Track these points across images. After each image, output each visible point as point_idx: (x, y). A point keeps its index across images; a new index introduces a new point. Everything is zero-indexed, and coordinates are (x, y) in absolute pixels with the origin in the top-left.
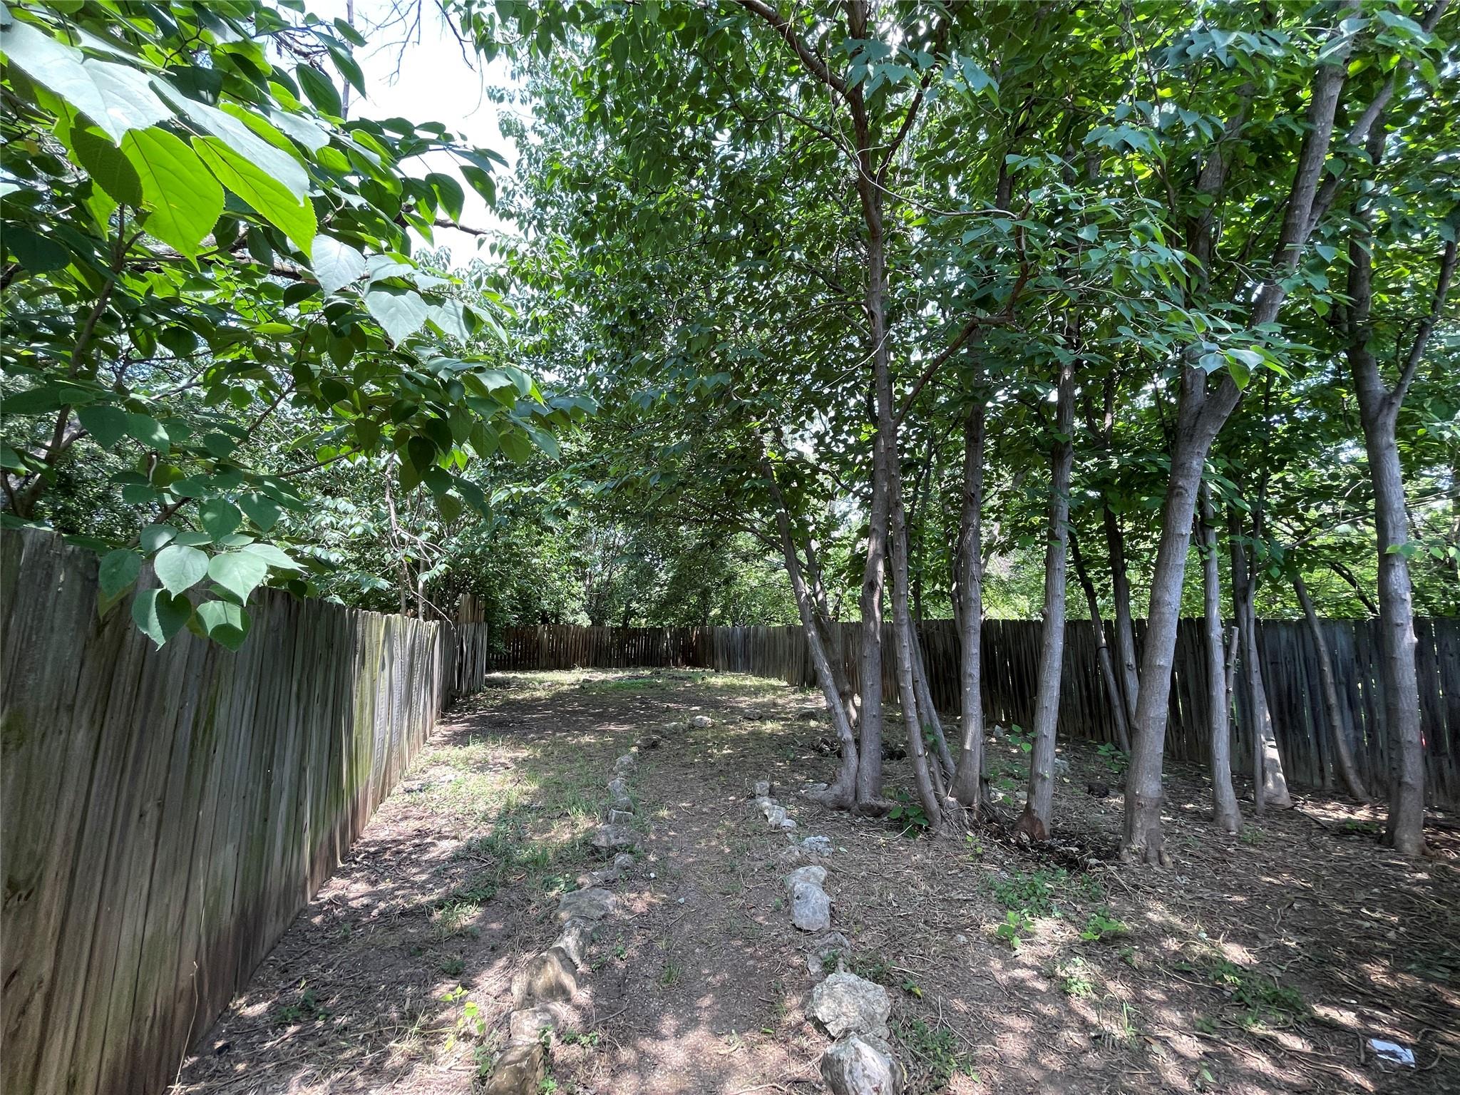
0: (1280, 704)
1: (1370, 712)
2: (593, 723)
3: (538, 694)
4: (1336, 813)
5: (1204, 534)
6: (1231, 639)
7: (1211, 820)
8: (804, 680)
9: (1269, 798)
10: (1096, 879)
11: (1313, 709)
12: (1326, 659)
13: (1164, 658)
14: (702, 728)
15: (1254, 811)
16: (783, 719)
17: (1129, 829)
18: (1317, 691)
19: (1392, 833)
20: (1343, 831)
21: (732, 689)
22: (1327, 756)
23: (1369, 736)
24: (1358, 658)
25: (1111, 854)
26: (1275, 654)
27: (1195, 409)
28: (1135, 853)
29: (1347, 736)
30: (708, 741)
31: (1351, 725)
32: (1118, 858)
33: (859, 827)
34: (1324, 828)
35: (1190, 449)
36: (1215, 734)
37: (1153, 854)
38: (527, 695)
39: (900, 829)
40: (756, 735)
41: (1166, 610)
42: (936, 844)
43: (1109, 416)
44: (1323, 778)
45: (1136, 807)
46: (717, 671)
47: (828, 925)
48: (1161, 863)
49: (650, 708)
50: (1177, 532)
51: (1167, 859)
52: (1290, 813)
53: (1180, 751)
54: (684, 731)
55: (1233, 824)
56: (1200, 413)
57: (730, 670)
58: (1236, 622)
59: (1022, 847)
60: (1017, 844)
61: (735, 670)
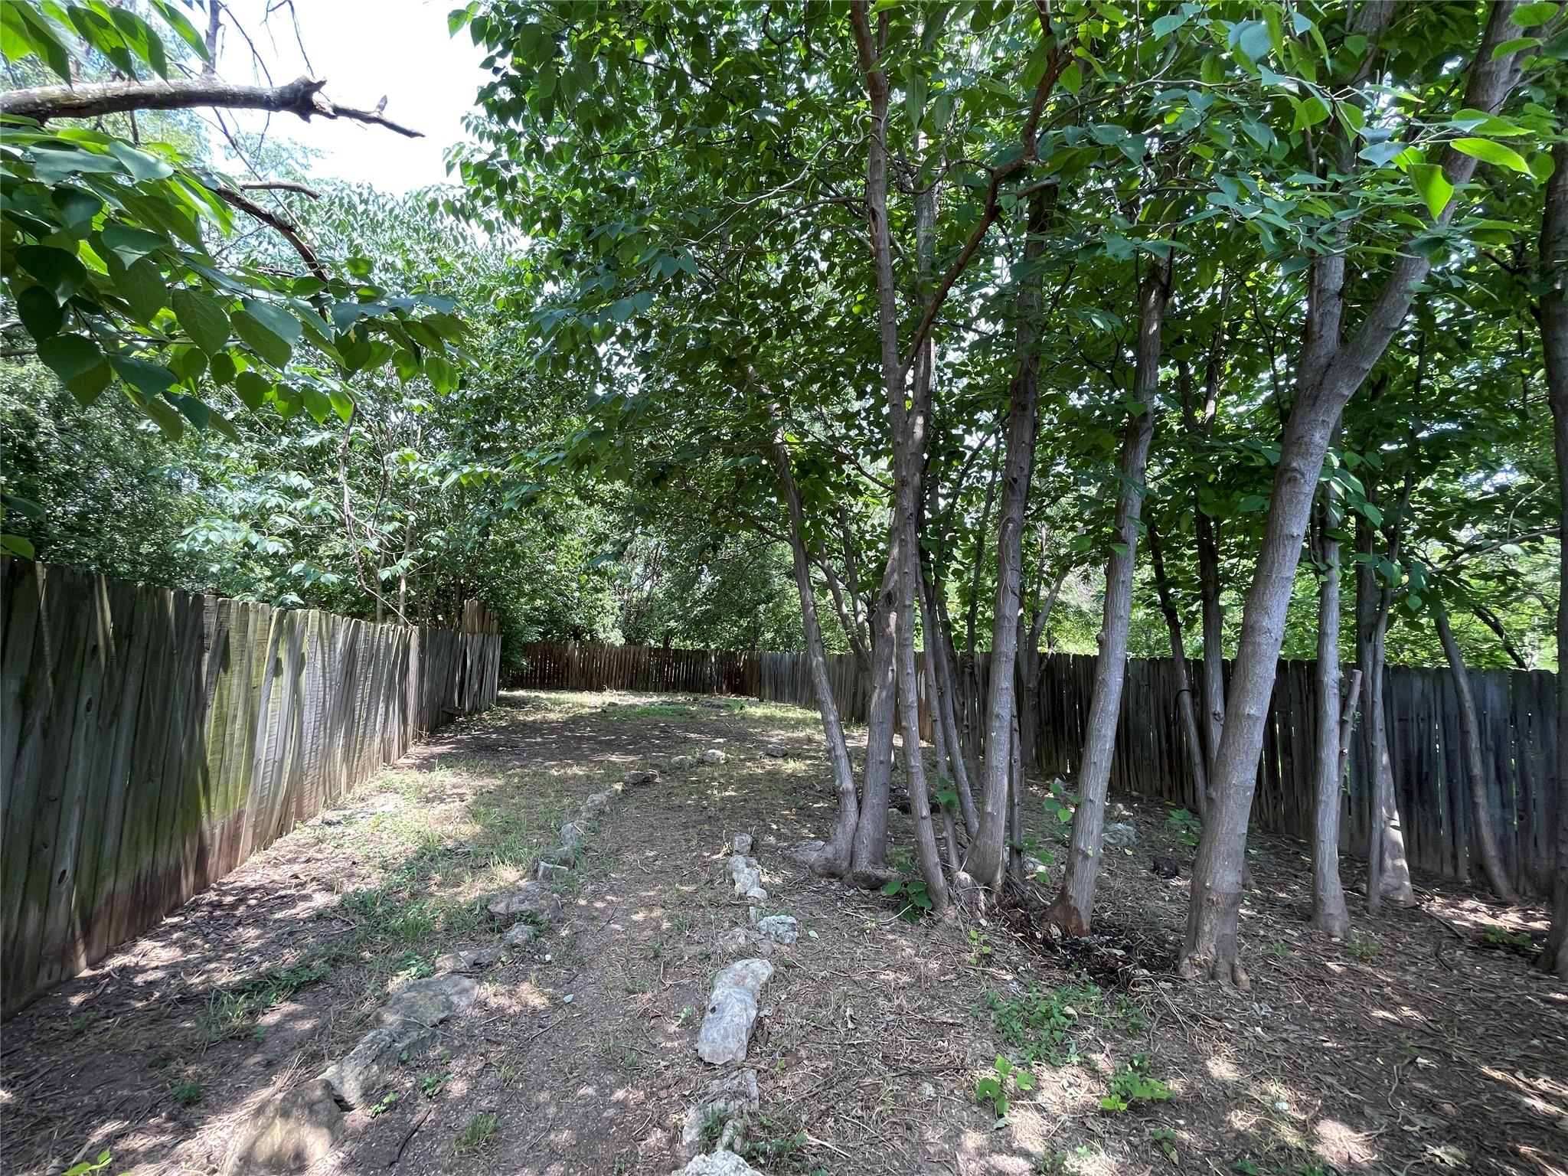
0: (1407, 772)
1: (1525, 787)
2: (594, 751)
3: (552, 716)
4: (1474, 914)
5: (1323, 548)
6: (1351, 685)
7: (1309, 918)
8: (852, 715)
9: (1386, 892)
10: (1140, 1003)
11: (1450, 780)
12: (1472, 718)
13: (1257, 705)
14: (712, 764)
15: (1366, 908)
16: (810, 758)
17: (1194, 932)
18: (1455, 757)
19: (1555, 954)
20: (1484, 942)
21: (770, 721)
22: (1464, 837)
23: (1520, 818)
24: (1513, 719)
25: (1166, 964)
26: (1404, 710)
27: (1323, 361)
28: (1200, 966)
29: (1492, 816)
30: (713, 779)
31: (1498, 802)
32: (1176, 969)
33: (847, 902)
34: (1457, 937)
35: (1312, 416)
36: (1321, 808)
37: (1223, 968)
38: (539, 716)
39: (896, 908)
40: (773, 775)
41: (1263, 639)
42: (936, 935)
43: (1212, 404)
44: (1456, 868)
45: (1205, 904)
46: (761, 701)
47: (742, 1055)
48: (1235, 981)
49: (669, 738)
50: (1286, 532)
51: (1243, 977)
52: (1414, 913)
53: (1276, 822)
54: (691, 766)
55: (1337, 927)
56: (1329, 365)
57: (776, 700)
58: (1359, 665)
59: (1049, 944)
60: (1045, 941)
61: (782, 701)
